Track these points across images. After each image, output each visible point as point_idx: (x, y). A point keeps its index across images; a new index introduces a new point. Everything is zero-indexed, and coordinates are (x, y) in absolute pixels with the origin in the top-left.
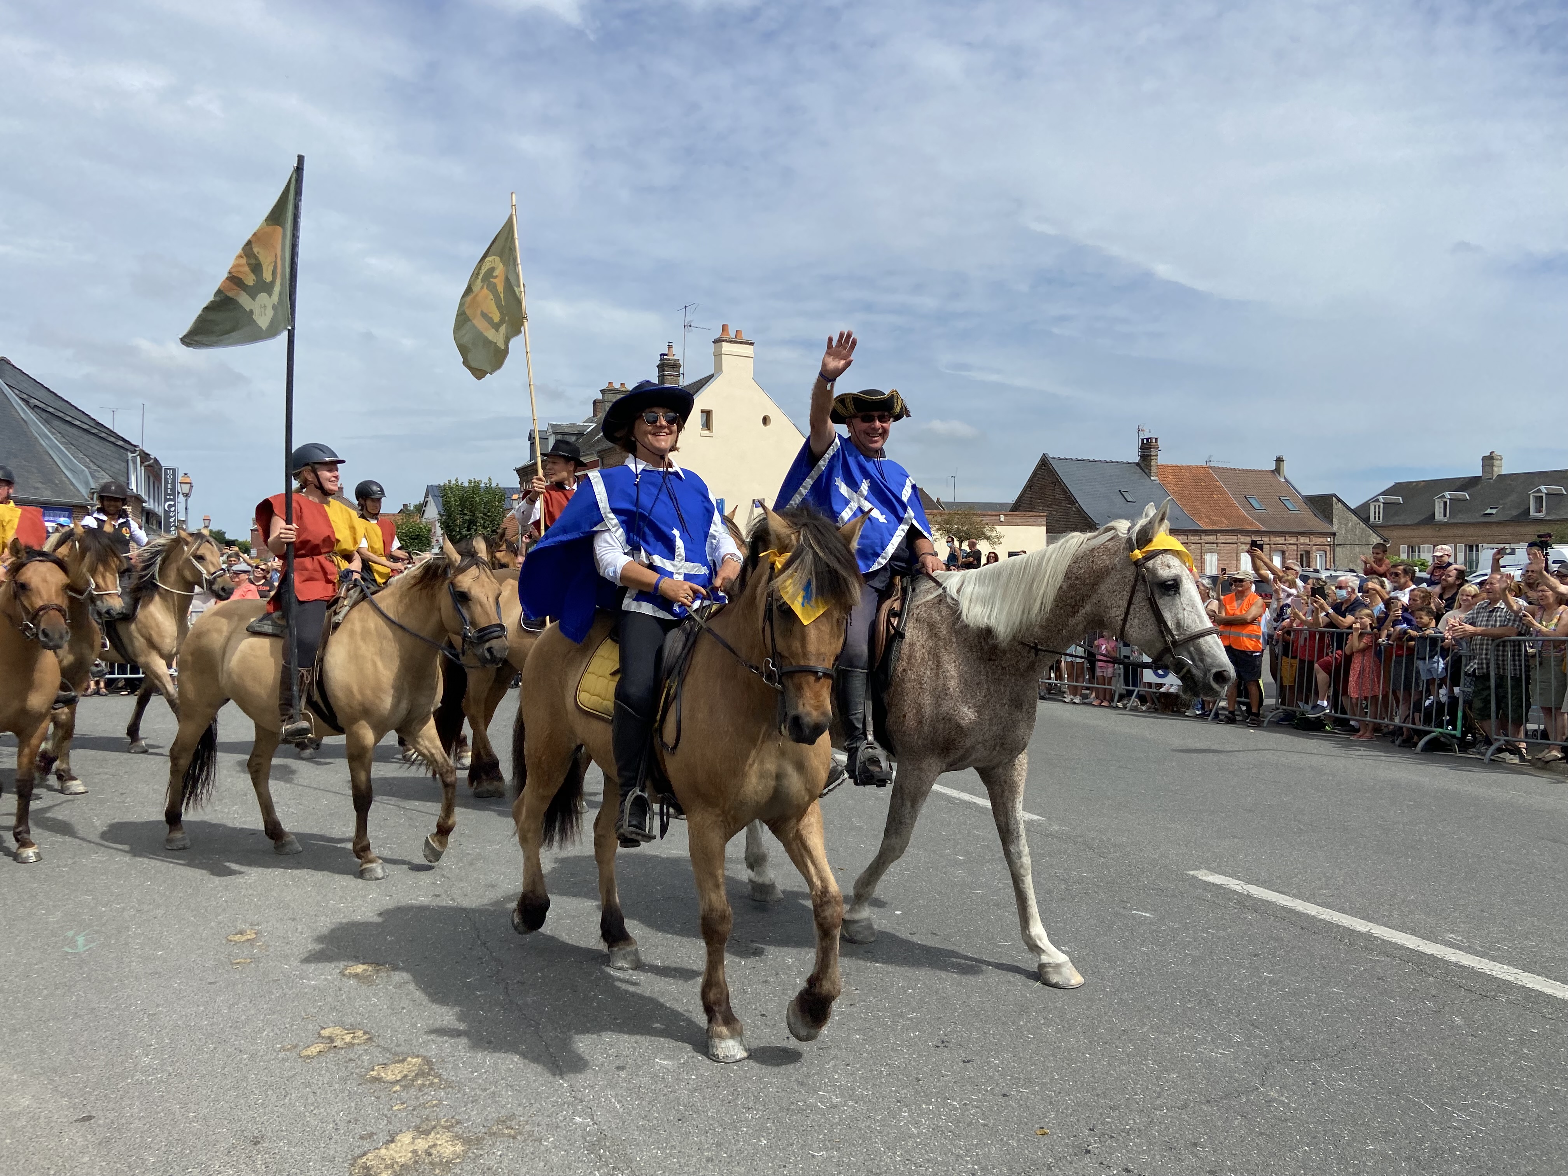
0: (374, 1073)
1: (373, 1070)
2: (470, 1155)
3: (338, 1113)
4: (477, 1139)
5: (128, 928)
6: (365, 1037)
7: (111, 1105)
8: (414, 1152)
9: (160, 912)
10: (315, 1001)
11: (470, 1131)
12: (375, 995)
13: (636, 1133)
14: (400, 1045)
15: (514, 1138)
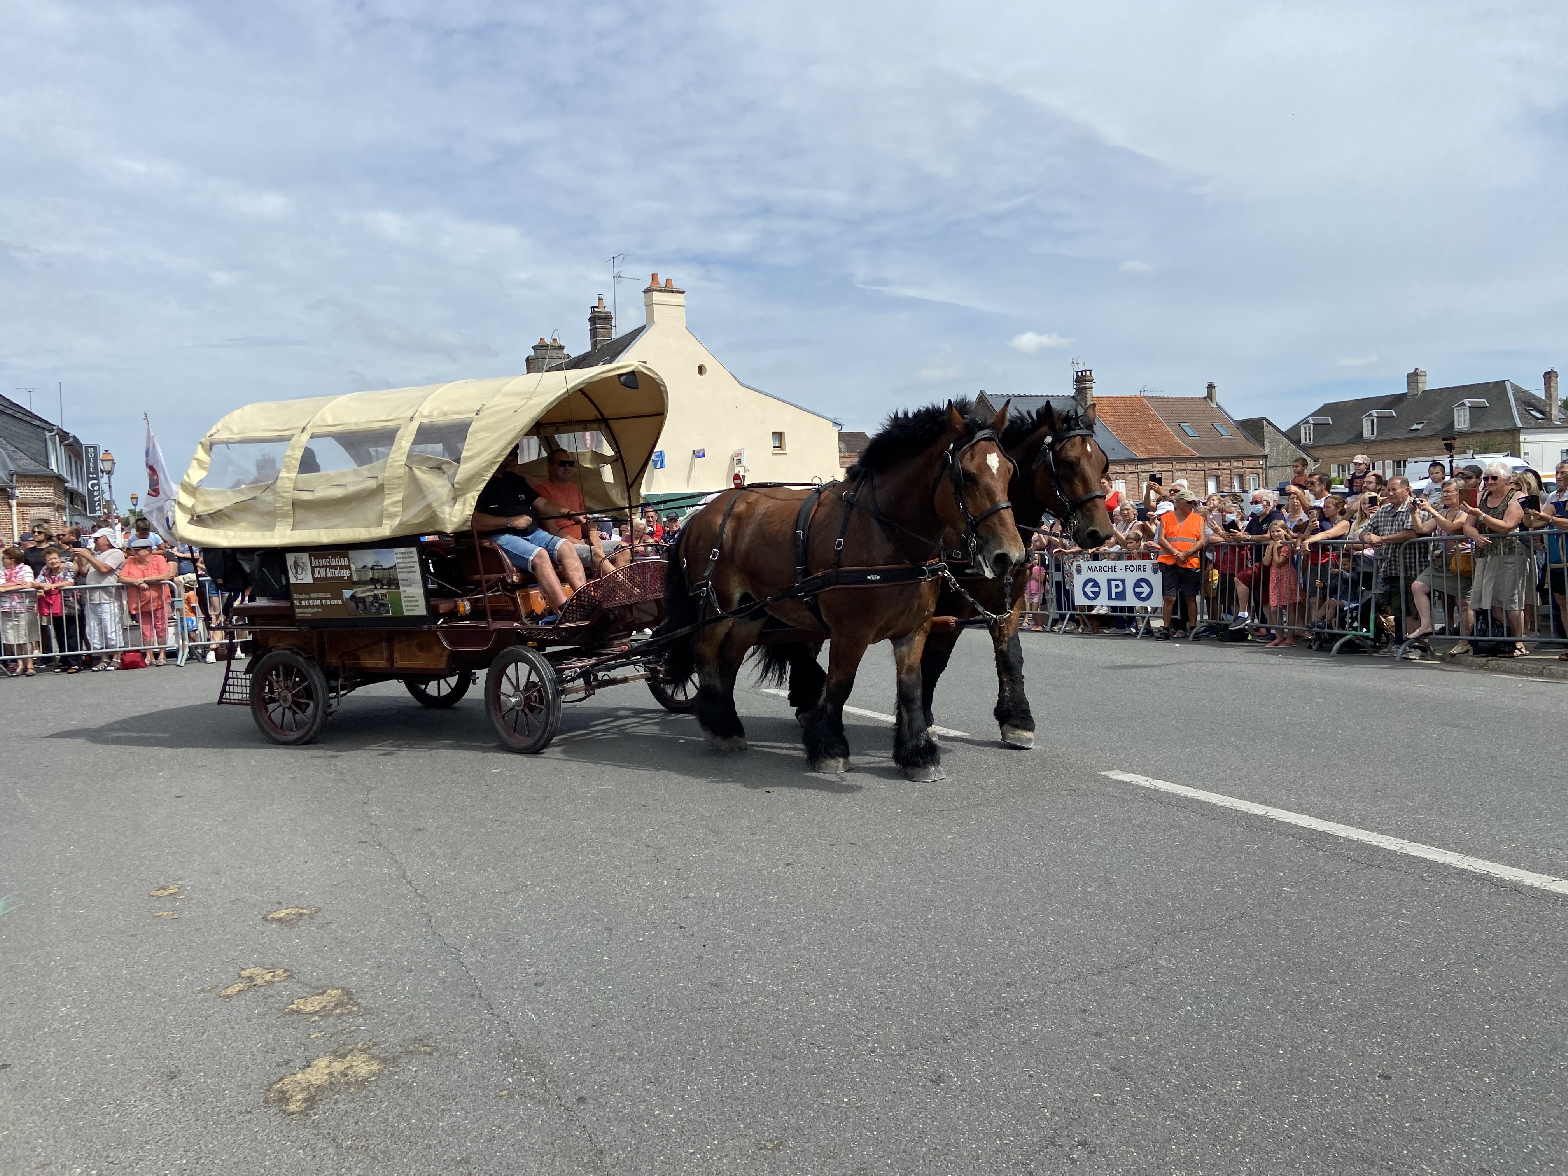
0: (294, 1006)
1: (292, 1003)
2: (386, 1072)
3: (256, 1045)
4: (394, 1058)
5: (49, 891)
6: (286, 974)
7: (27, 1054)
8: (330, 1074)
9: (82, 875)
10: (237, 945)
11: (386, 1052)
12: (298, 936)
13: (551, 1041)
14: (320, 980)
15: (430, 1054)
